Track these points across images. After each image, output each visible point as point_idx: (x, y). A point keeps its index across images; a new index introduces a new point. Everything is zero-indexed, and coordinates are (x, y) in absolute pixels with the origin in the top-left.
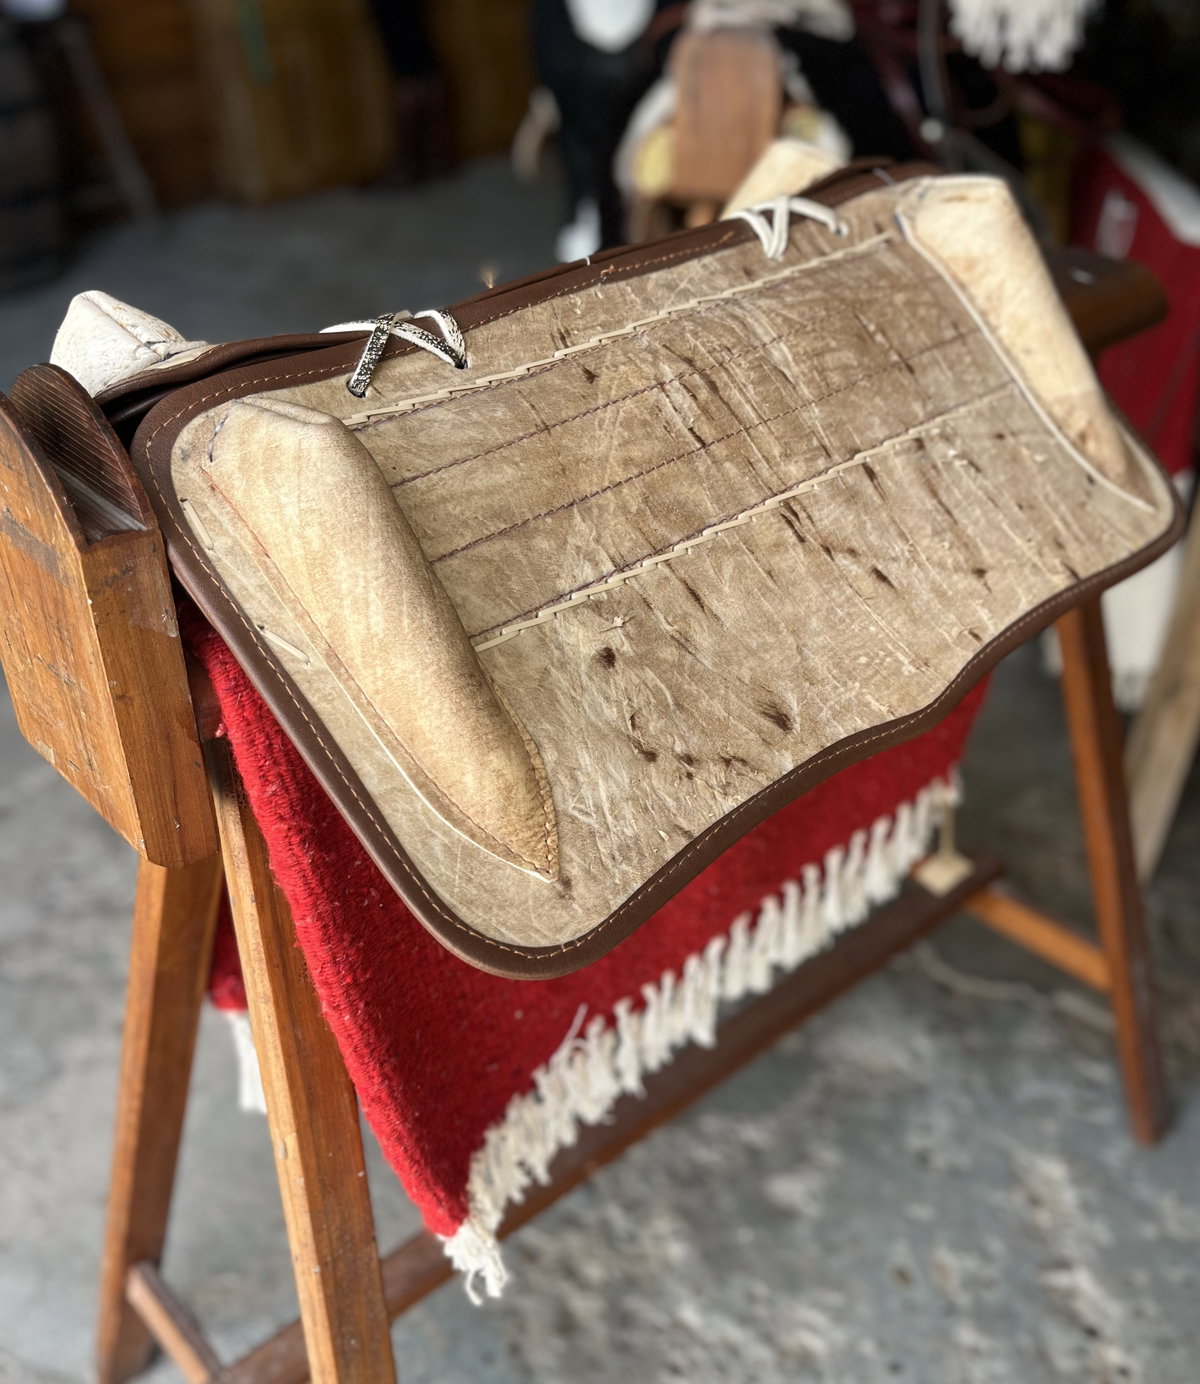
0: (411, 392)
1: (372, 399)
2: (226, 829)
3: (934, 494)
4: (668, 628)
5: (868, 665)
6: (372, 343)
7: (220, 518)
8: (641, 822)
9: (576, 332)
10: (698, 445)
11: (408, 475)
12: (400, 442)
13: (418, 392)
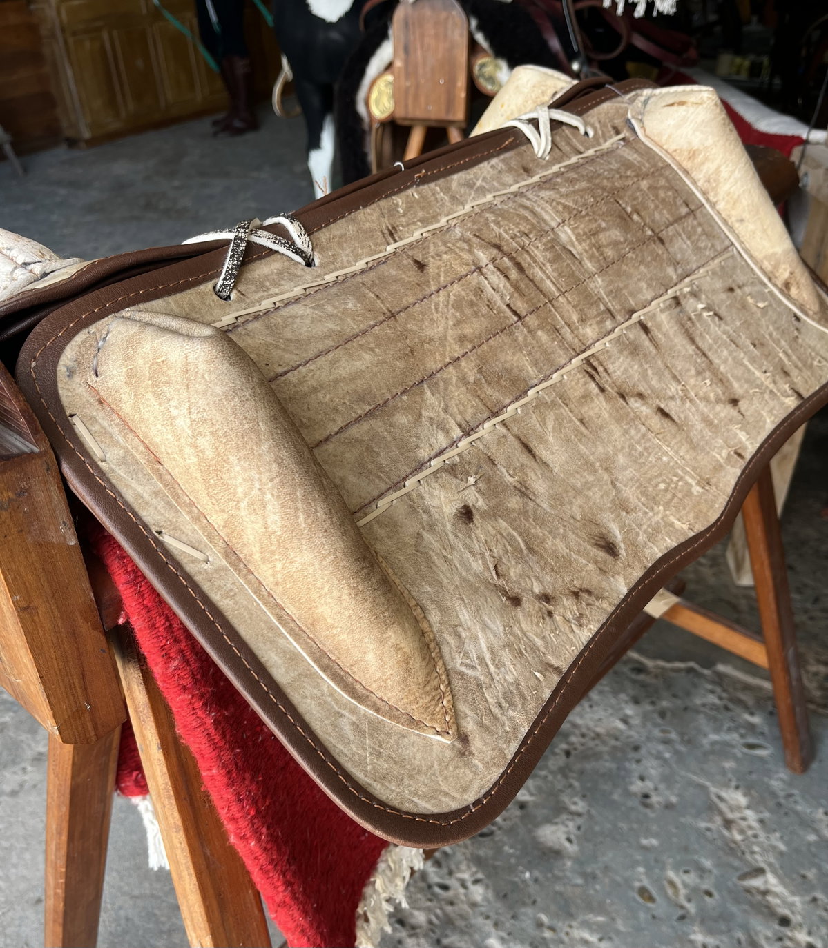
0: (271, 292)
1: (238, 300)
2: (130, 688)
3: (693, 341)
4: (511, 480)
5: (666, 490)
6: (233, 250)
7: (110, 429)
8: (518, 666)
9: (401, 228)
10: (515, 319)
11: (280, 370)
12: (269, 339)
13: (277, 291)
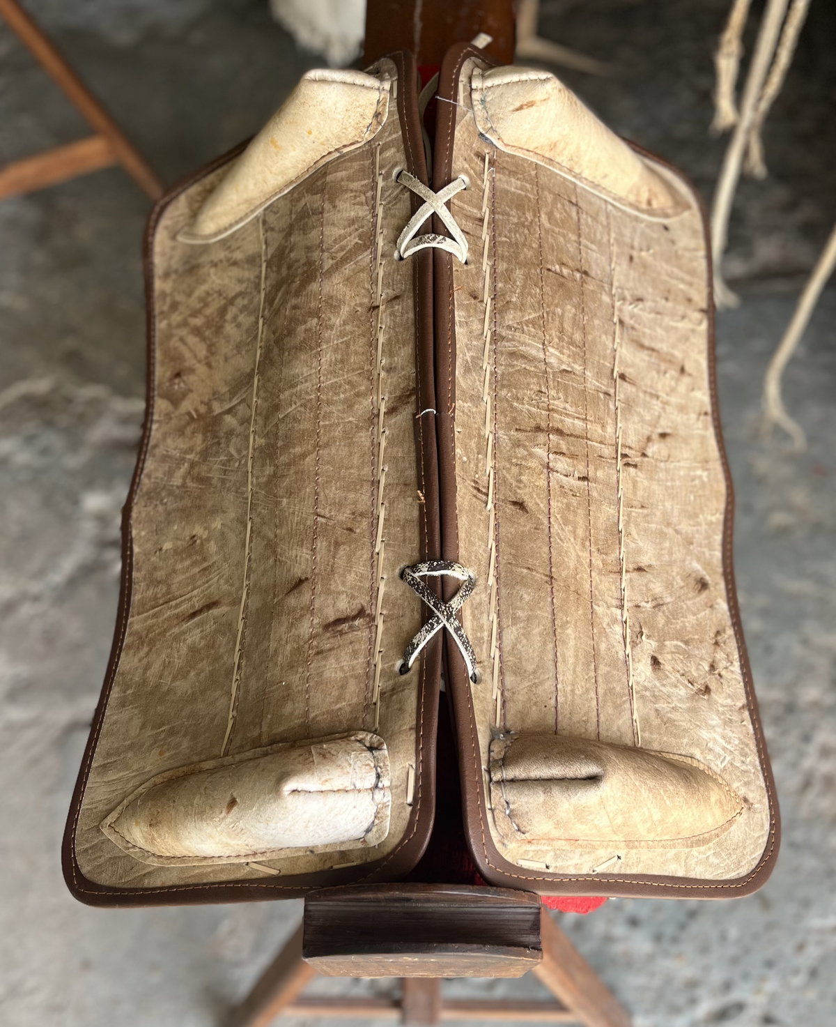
3: (643, 347)
4: (649, 605)
9: (477, 476)
10: (586, 483)
11: (553, 702)
